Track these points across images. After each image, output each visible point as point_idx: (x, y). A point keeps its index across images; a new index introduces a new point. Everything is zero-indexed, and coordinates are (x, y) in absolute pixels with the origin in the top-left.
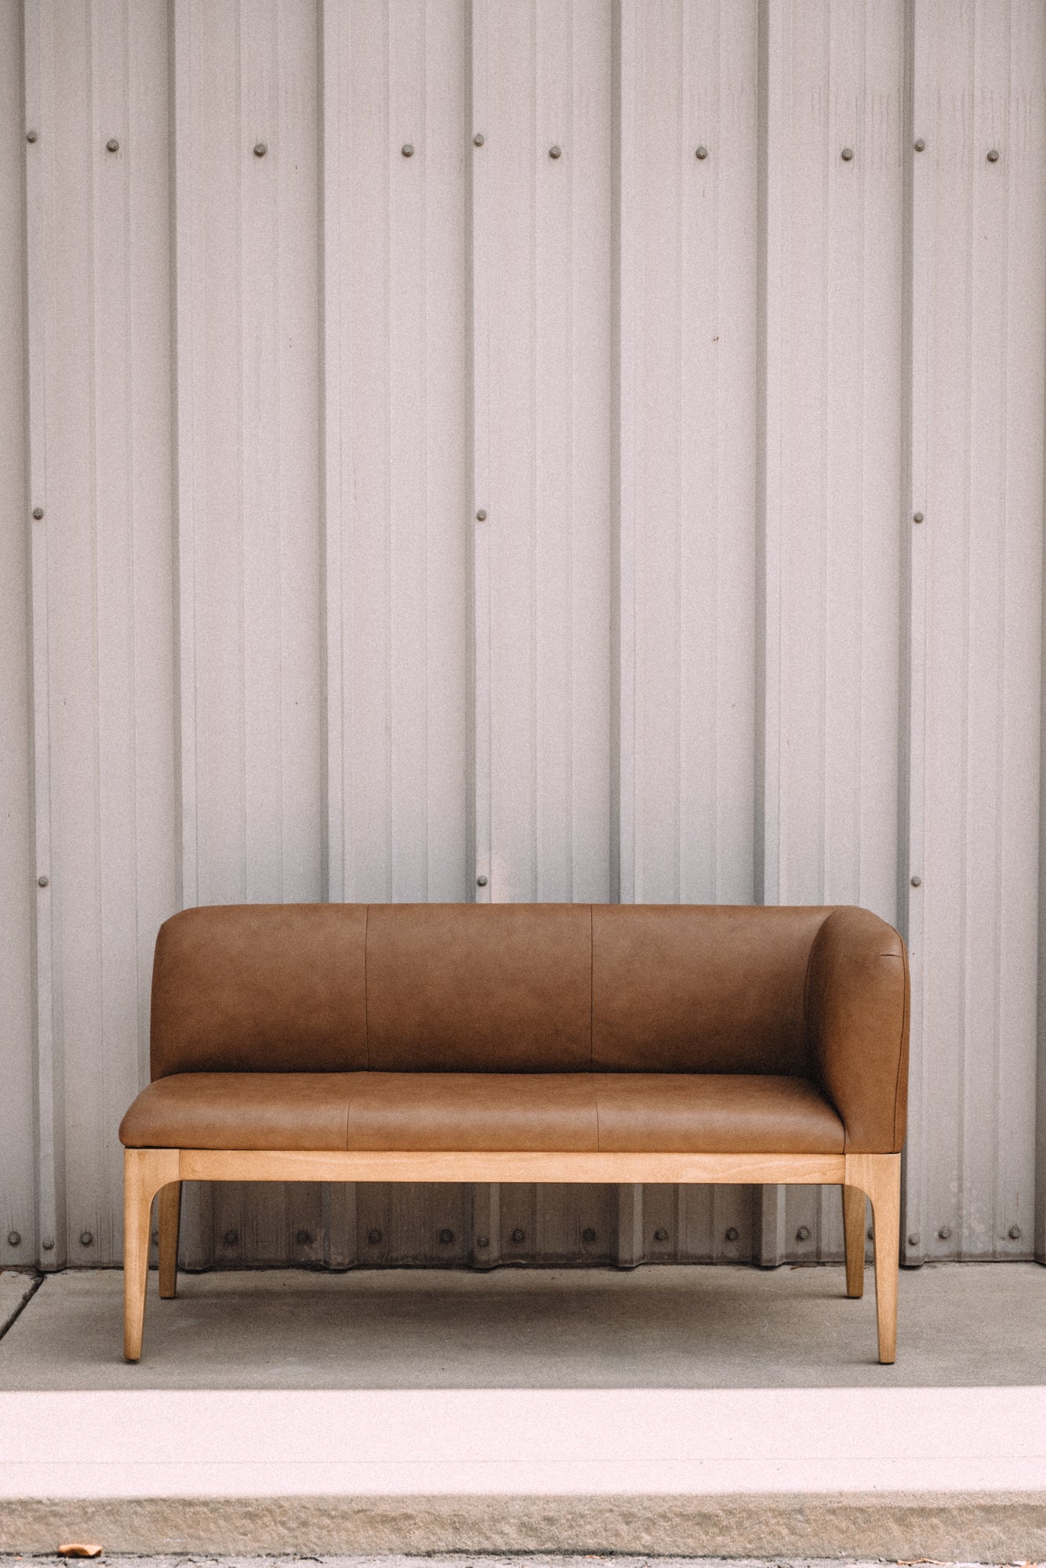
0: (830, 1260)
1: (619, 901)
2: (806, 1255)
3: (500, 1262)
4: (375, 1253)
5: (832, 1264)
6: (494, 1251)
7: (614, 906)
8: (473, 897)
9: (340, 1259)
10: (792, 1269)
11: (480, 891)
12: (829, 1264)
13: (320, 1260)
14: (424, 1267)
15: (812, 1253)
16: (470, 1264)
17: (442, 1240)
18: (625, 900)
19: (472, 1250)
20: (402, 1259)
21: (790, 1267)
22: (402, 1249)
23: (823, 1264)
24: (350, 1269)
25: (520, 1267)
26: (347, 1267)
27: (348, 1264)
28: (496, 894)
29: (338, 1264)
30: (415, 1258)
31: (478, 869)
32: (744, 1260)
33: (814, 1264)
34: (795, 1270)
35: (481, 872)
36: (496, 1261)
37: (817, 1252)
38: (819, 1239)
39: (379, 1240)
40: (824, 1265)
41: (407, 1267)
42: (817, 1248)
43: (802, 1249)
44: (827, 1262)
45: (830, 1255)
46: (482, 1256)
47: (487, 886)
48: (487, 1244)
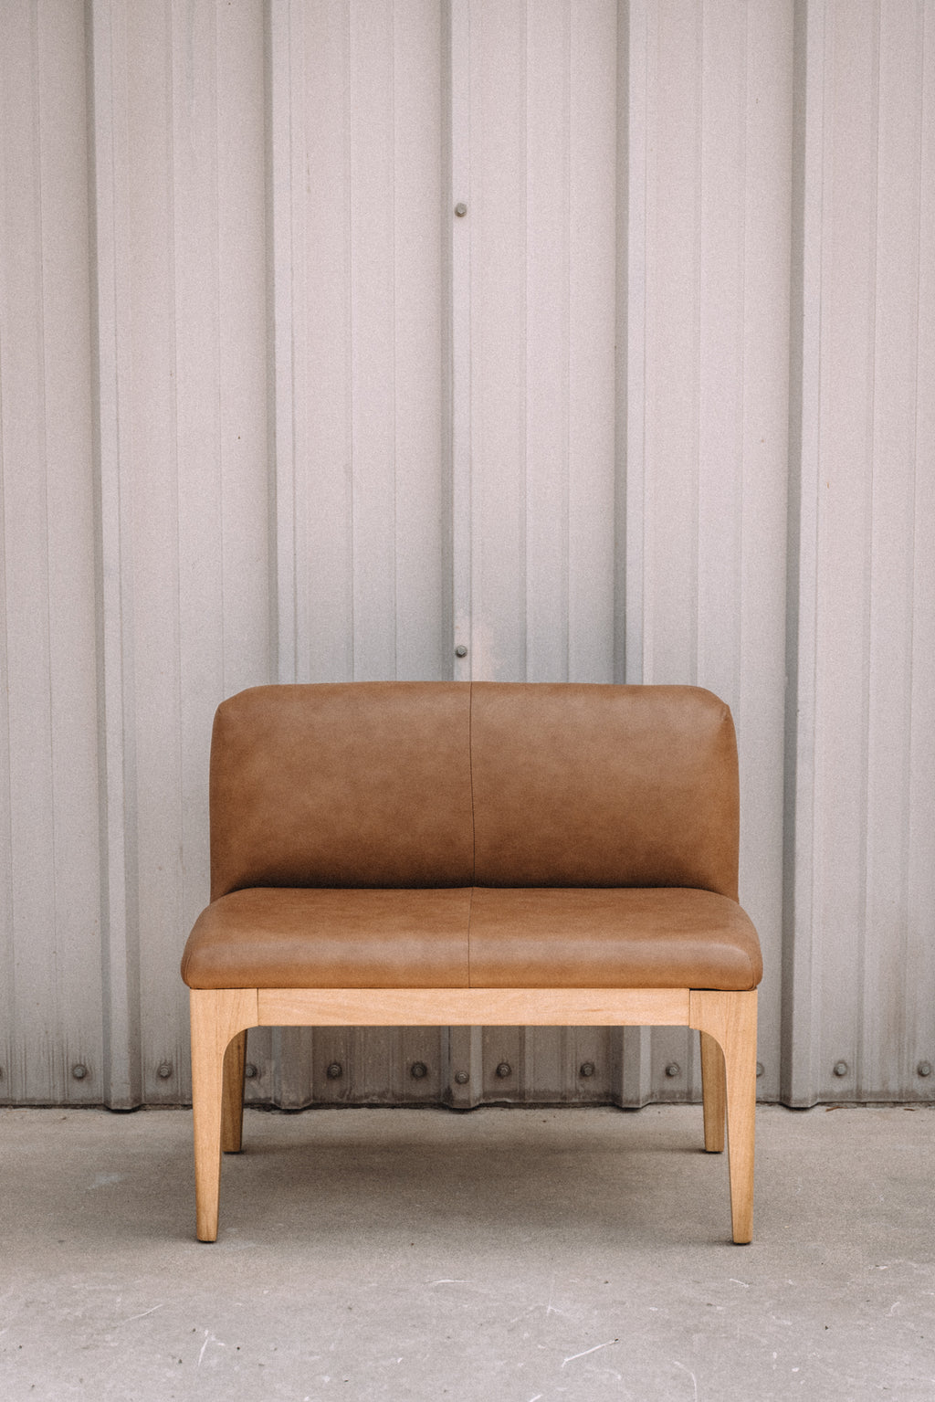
0: (873, 1100)
1: (625, 682)
2: (844, 1094)
3: (482, 1101)
4: (333, 1090)
5: (875, 1105)
6: (476, 1089)
7: (618, 687)
8: (450, 672)
9: (293, 1097)
10: (828, 1110)
11: (461, 664)
12: (871, 1105)
13: (270, 1098)
14: (393, 1107)
15: (852, 1091)
16: (445, 1103)
17: (413, 1074)
18: (632, 679)
19: (449, 1088)
20: (367, 1097)
21: (825, 1108)
22: (366, 1085)
23: (864, 1104)
24: (305, 1109)
25: (505, 1107)
26: (302, 1107)
27: (303, 1103)
28: (477, 668)
29: (293, 1104)
30: (382, 1095)
31: (456, 637)
32: (770, 1100)
33: (853, 1105)
34: (831, 1112)
35: (460, 640)
36: (479, 1099)
37: (857, 1089)
38: (859, 1077)
39: (340, 1074)
40: (865, 1106)
41: (371, 1106)
42: (858, 1086)
43: (839, 1086)
44: (869, 1102)
45: (871, 1094)
46: (460, 1095)
47: (468, 657)
48: (467, 1081)
